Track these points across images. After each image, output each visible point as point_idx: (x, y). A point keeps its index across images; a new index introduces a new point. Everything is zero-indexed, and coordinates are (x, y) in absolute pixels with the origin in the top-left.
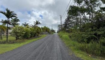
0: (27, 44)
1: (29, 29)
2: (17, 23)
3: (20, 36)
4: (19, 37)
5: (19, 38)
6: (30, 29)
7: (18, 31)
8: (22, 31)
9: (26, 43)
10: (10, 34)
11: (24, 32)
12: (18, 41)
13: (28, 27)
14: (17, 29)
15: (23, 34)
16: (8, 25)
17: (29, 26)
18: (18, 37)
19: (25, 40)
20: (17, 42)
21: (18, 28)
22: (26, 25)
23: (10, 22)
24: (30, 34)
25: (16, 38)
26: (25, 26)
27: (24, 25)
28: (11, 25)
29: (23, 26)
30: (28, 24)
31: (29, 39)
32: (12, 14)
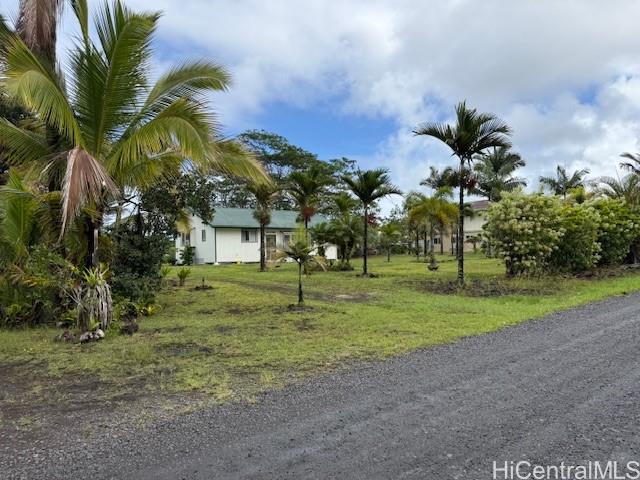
0: (580, 307)
1: (586, 209)
2: (507, 179)
3: (533, 252)
4: (528, 264)
5: (522, 269)
6: (598, 207)
7: (518, 227)
8: (543, 225)
9: (574, 300)
10: (471, 245)
11: (552, 233)
12: (518, 282)
13: (580, 200)
14: (514, 212)
15: (547, 240)
16: (462, 195)
17: (588, 190)
18: (520, 260)
19: (566, 284)
20: (513, 291)
21: (518, 206)
22: (564, 185)
23: (471, 177)
24: (598, 246)
25: (508, 264)
26: (559, 192)
27: (552, 183)
28: (477, 192)
29: (549, 193)
30: (576, 177)
31: (589, 277)
32: (482, 133)
